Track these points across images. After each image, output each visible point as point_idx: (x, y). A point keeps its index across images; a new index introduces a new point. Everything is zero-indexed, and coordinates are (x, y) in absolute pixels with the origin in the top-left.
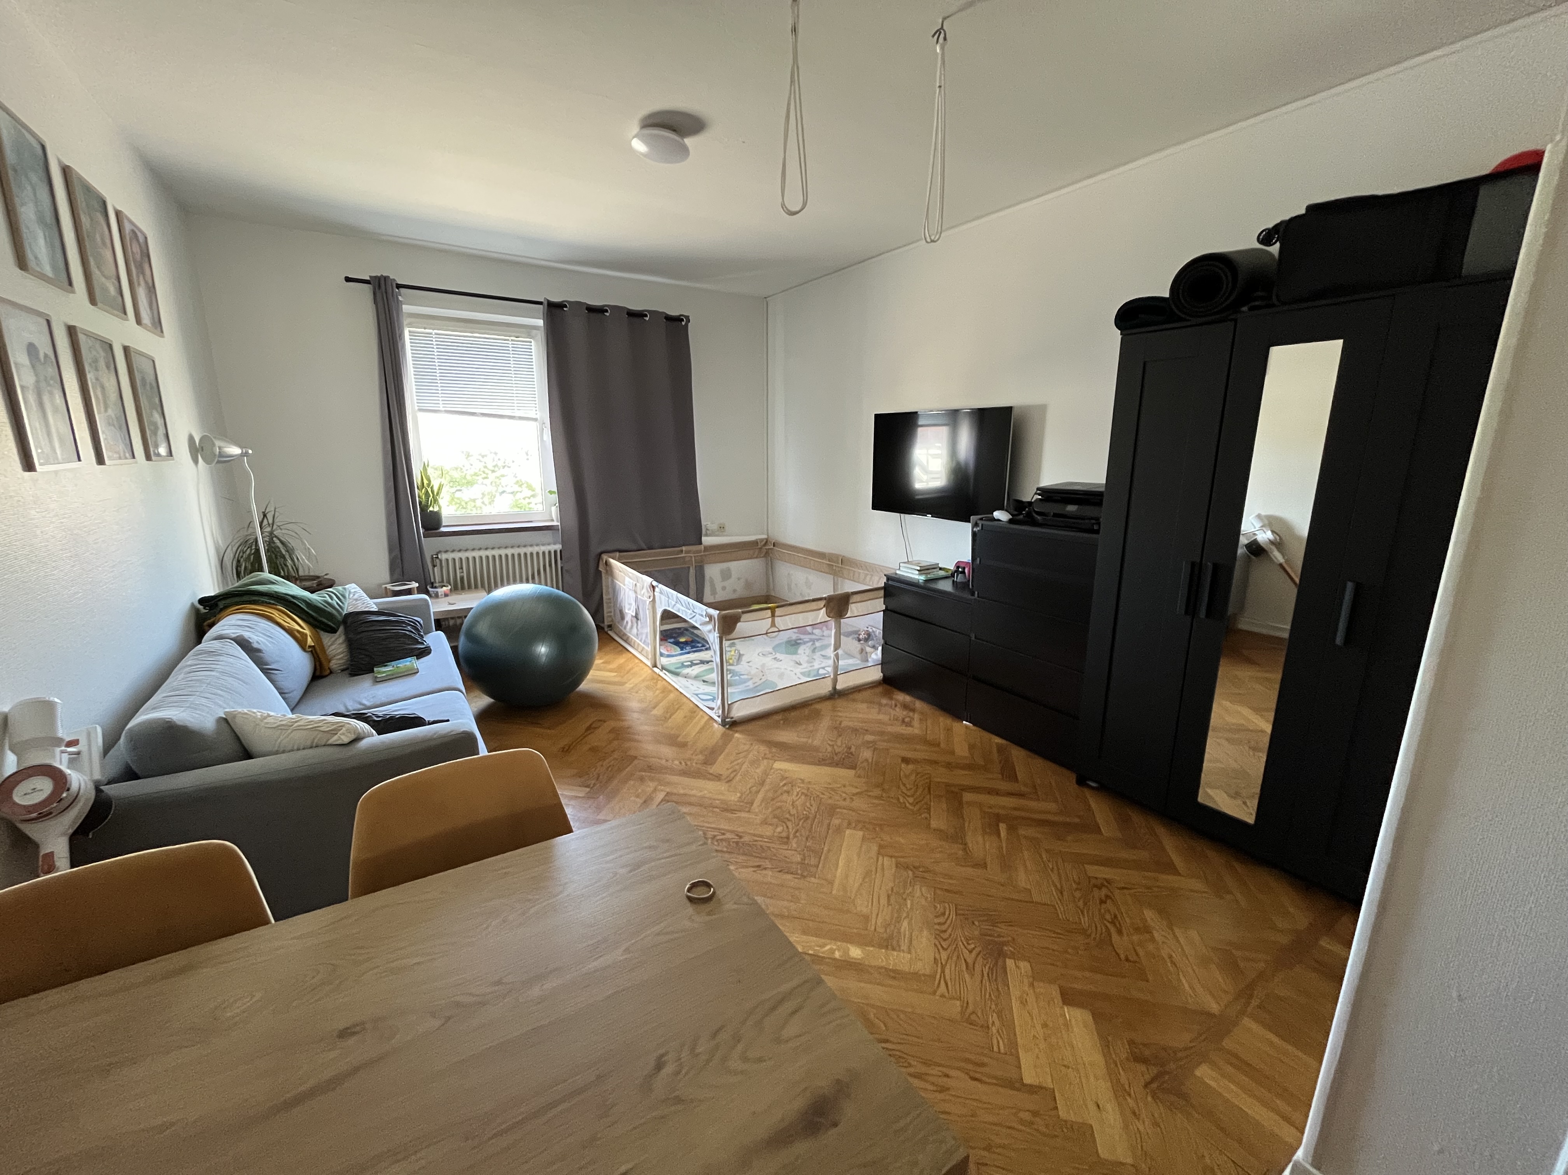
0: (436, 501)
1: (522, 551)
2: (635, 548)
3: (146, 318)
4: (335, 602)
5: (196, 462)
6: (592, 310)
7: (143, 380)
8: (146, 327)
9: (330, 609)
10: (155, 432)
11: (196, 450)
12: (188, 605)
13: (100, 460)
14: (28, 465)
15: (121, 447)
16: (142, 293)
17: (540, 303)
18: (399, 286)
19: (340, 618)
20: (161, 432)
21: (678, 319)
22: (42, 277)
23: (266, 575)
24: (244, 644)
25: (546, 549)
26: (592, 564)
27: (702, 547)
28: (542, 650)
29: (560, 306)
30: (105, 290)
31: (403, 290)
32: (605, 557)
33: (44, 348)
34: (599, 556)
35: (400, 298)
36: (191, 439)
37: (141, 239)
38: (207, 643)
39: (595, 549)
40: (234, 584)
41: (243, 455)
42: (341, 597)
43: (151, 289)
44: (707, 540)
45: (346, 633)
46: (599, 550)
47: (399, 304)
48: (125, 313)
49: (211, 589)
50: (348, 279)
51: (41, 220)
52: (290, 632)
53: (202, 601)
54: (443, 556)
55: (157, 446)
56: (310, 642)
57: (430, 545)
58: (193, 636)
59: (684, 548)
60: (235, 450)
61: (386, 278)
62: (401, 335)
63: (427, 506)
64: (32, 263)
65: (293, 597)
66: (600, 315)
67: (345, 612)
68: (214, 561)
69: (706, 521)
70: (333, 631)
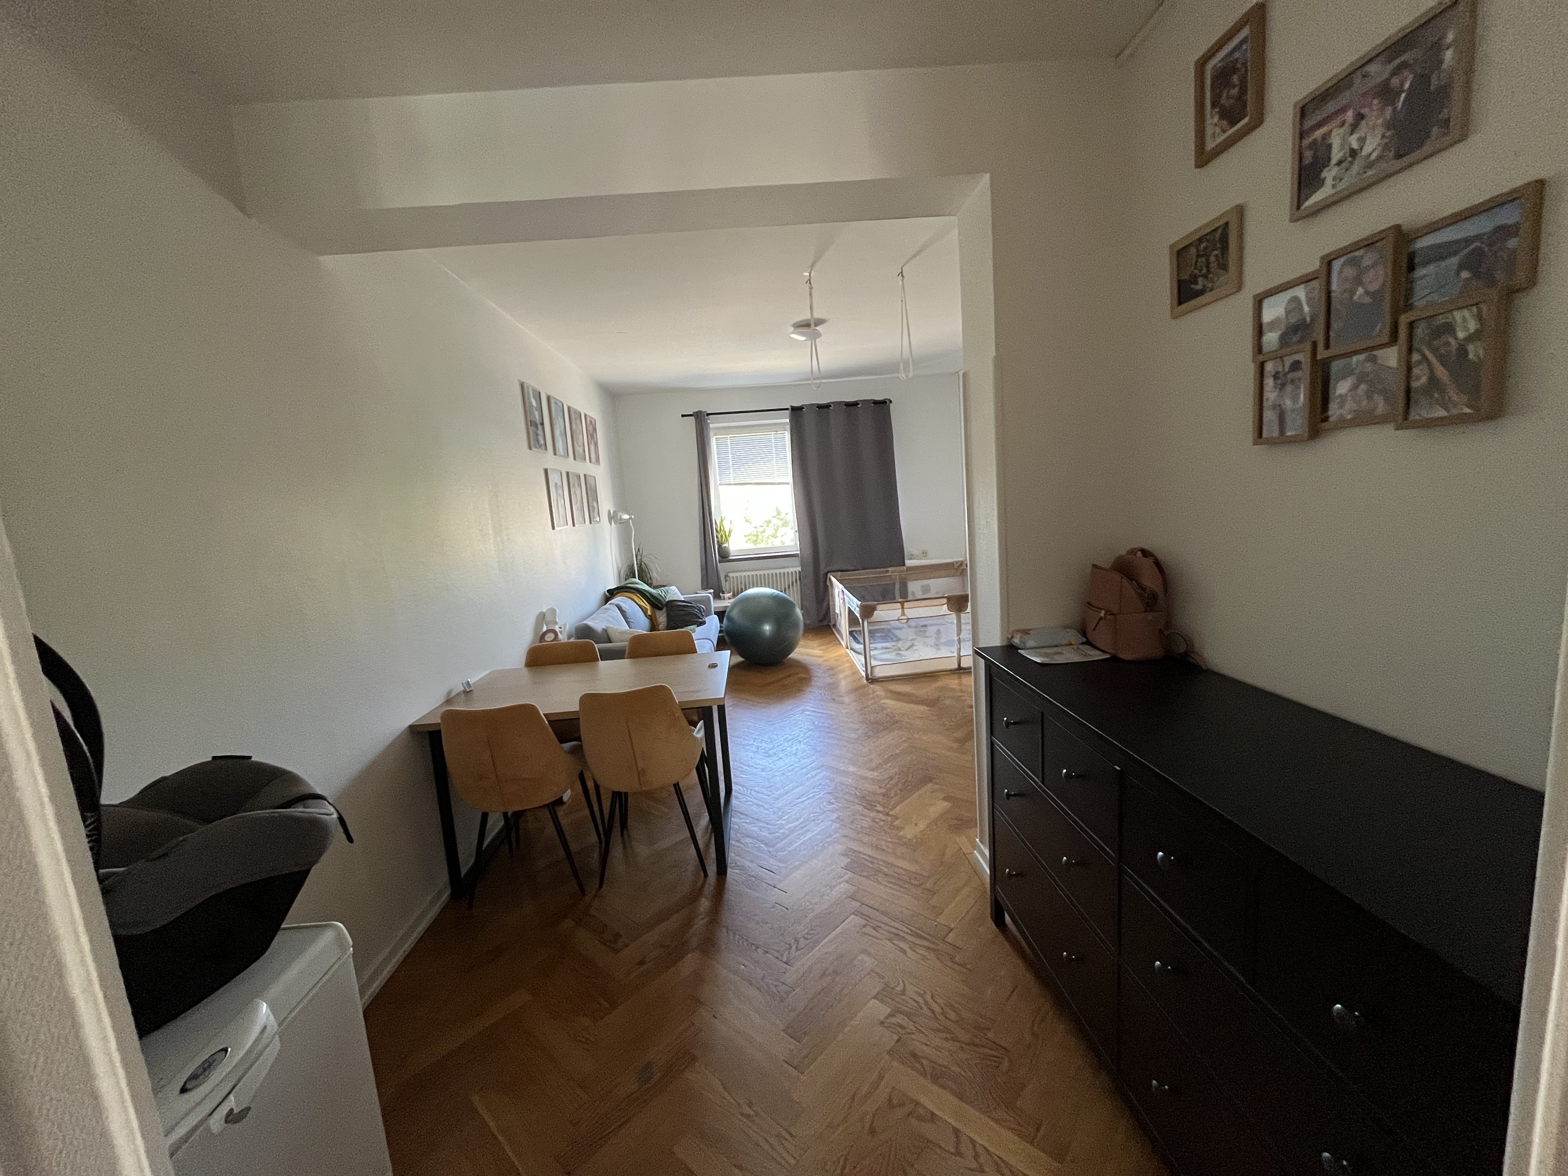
0: (727, 540)
1: (782, 571)
2: (852, 568)
3: (593, 459)
4: (663, 594)
5: (611, 524)
6: (820, 407)
7: (591, 487)
8: (594, 463)
9: (660, 598)
10: (594, 511)
11: (612, 518)
12: (603, 592)
13: (574, 525)
14: (553, 528)
15: (581, 519)
16: (592, 447)
17: (787, 409)
18: (708, 415)
19: (664, 603)
20: (596, 511)
21: (884, 402)
22: (561, 456)
23: (637, 580)
24: (619, 608)
25: (793, 570)
26: (822, 580)
27: (905, 568)
28: (767, 628)
29: (800, 408)
30: (579, 452)
31: (710, 416)
32: (829, 574)
33: (559, 483)
34: (826, 574)
35: (709, 421)
36: (609, 512)
37: (593, 422)
38: (607, 605)
39: (823, 569)
40: (623, 583)
41: (631, 518)
42: (666, 592)
43: (596, 445)
44: (909, 563)
45: (667, 610)
46: (826, 571)
47: (708, 424)
48: (585, 459)
49: (613, 586)
50: (683, 416)
51: (561, 434)
52: (640, 606)
53: (608, 591)
54: (731, 575)
55: (594, 518)
56: (649, 613)
57: (723, 567)
58: (604, 602)
59: (890, 569)
60: (626, 517)
61: (700, 412)
62: (709, 440)
63: (722, 544)
64: (558, 453)
65: (646, 591)
66: (826, 410)
67: (667, 600)
68: (616, 575)
69: (908, 548)
70: (660, 609)
